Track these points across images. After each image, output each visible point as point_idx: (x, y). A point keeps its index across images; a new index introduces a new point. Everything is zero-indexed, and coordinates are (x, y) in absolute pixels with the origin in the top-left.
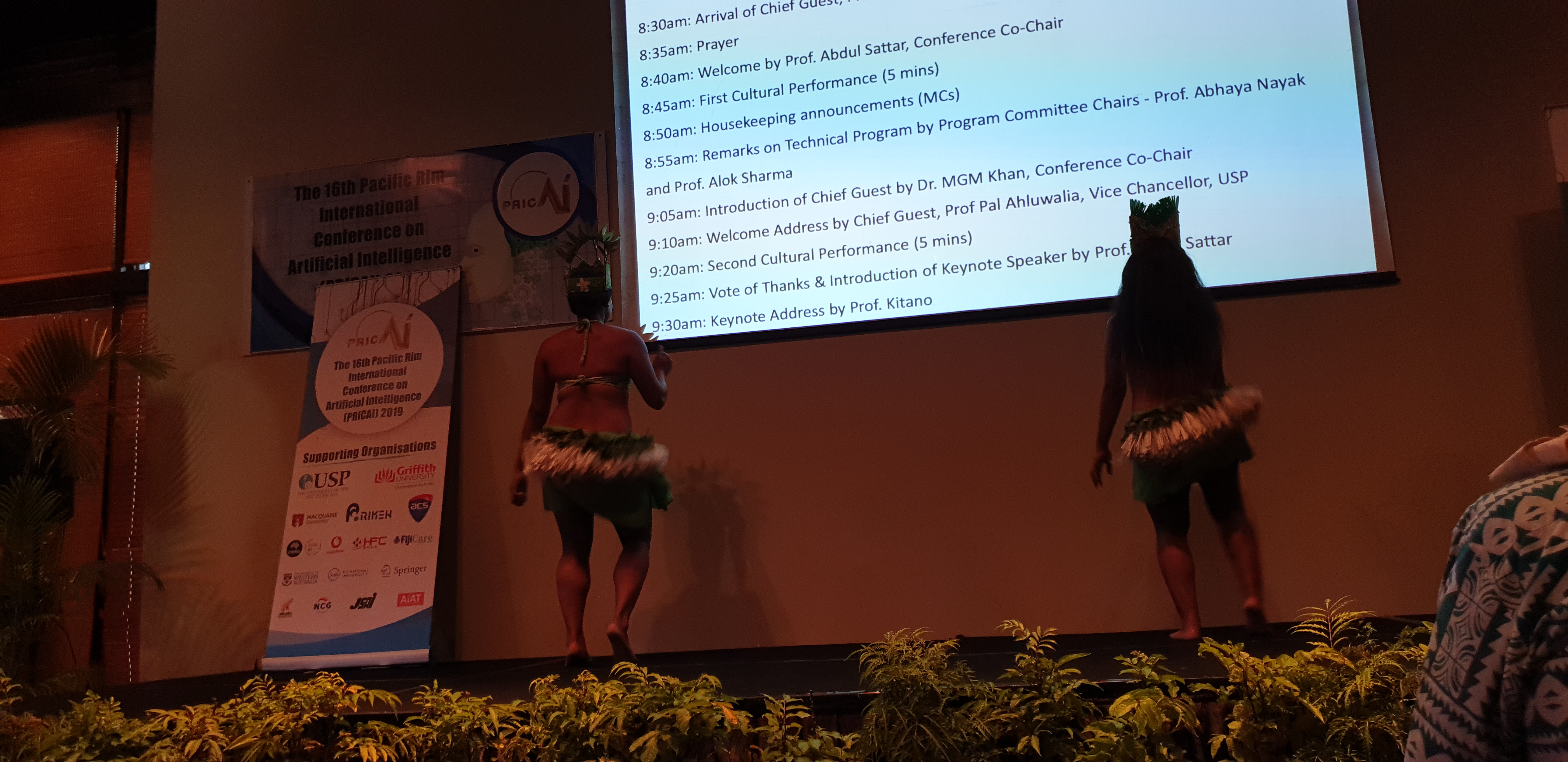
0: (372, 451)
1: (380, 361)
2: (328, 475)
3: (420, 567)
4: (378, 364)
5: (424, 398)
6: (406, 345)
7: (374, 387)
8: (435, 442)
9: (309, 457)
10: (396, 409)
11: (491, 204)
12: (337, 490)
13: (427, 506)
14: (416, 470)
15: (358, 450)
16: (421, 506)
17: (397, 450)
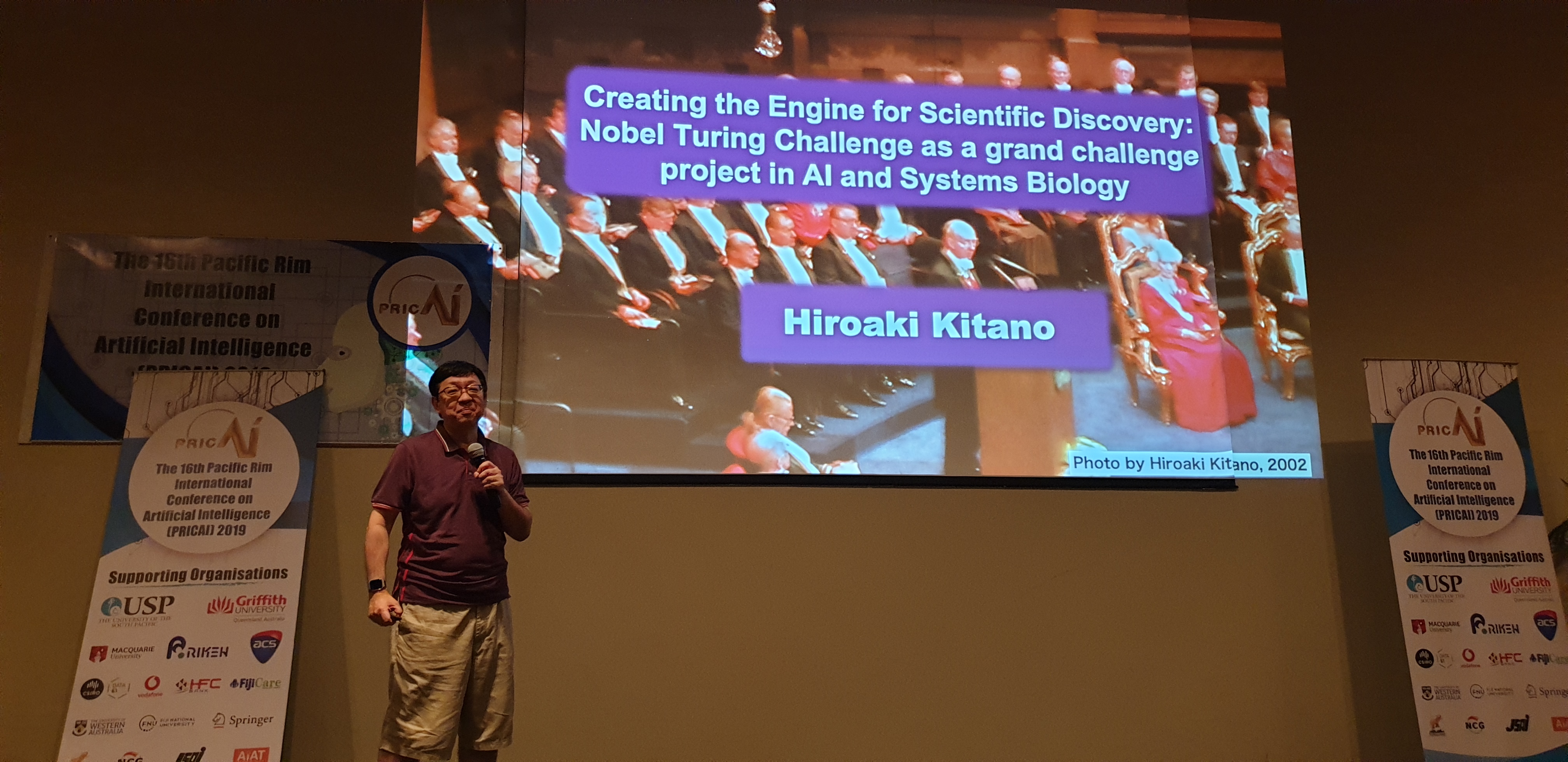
0: (205, 575)
1: (220, 468)
2: (143, 601)
3: (264, 717)
4: (215, 471)
5: (274, 517)
6: (251, 452)
7: (209, 499)
8: (287, 570)
9: (117, 576)
10: (236, 527)
11: (365, 304)
12: (155, 619)
13: (275, 645)
14: (261, 602)
15: (185, 573)
16: (266, 644)
17: (237, 575)
